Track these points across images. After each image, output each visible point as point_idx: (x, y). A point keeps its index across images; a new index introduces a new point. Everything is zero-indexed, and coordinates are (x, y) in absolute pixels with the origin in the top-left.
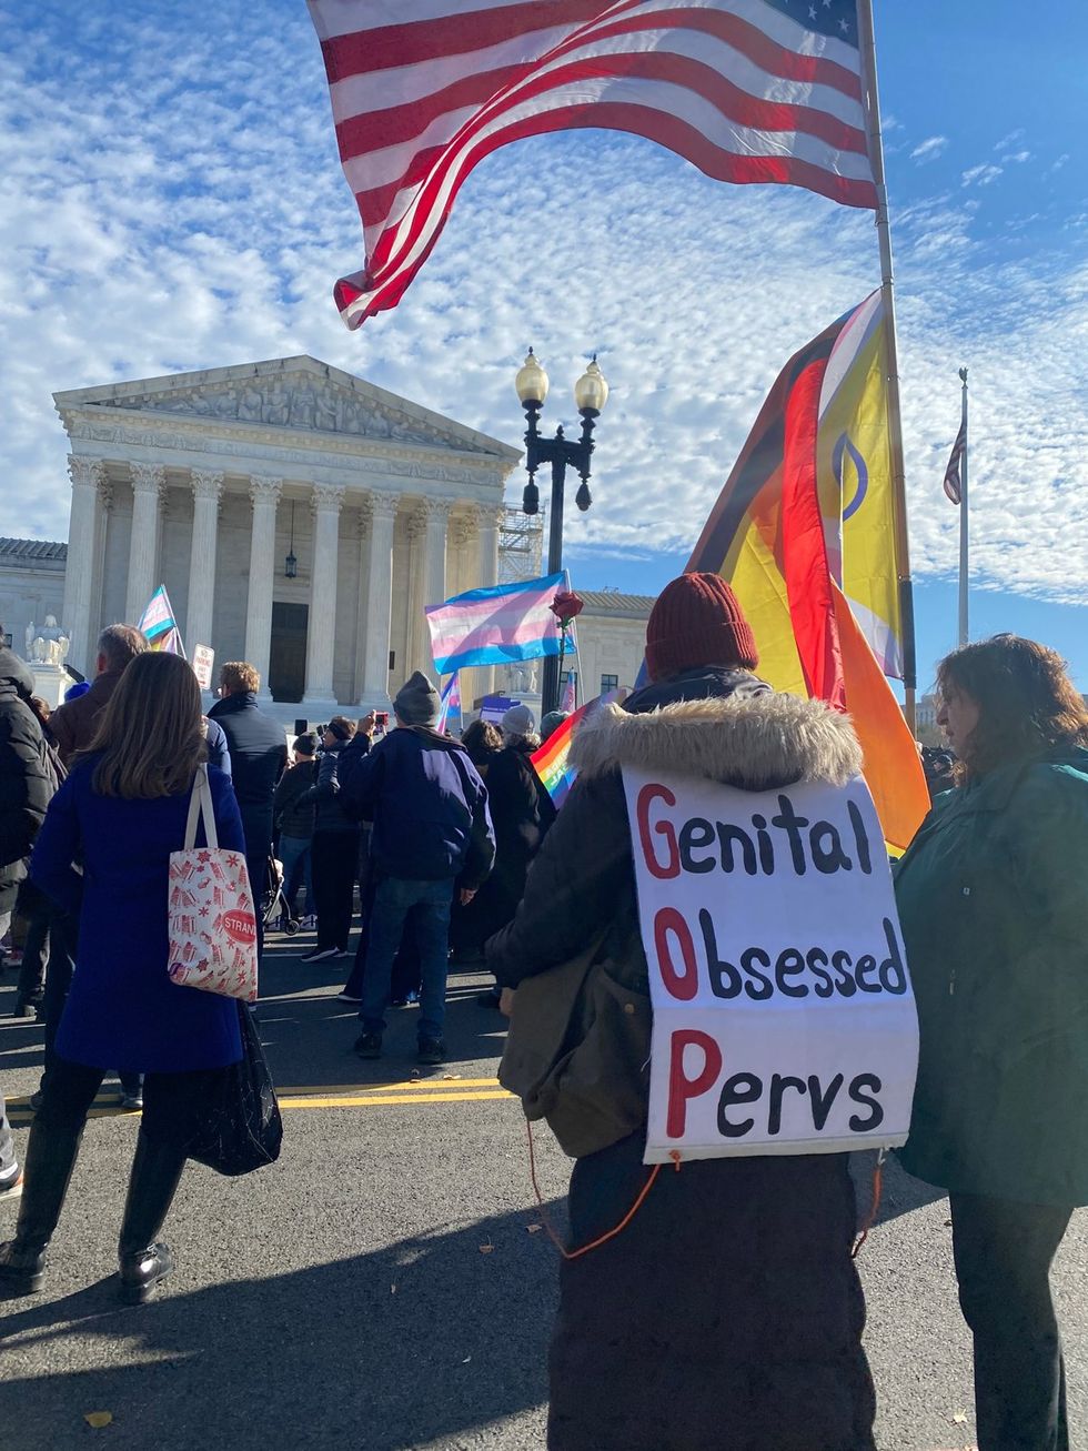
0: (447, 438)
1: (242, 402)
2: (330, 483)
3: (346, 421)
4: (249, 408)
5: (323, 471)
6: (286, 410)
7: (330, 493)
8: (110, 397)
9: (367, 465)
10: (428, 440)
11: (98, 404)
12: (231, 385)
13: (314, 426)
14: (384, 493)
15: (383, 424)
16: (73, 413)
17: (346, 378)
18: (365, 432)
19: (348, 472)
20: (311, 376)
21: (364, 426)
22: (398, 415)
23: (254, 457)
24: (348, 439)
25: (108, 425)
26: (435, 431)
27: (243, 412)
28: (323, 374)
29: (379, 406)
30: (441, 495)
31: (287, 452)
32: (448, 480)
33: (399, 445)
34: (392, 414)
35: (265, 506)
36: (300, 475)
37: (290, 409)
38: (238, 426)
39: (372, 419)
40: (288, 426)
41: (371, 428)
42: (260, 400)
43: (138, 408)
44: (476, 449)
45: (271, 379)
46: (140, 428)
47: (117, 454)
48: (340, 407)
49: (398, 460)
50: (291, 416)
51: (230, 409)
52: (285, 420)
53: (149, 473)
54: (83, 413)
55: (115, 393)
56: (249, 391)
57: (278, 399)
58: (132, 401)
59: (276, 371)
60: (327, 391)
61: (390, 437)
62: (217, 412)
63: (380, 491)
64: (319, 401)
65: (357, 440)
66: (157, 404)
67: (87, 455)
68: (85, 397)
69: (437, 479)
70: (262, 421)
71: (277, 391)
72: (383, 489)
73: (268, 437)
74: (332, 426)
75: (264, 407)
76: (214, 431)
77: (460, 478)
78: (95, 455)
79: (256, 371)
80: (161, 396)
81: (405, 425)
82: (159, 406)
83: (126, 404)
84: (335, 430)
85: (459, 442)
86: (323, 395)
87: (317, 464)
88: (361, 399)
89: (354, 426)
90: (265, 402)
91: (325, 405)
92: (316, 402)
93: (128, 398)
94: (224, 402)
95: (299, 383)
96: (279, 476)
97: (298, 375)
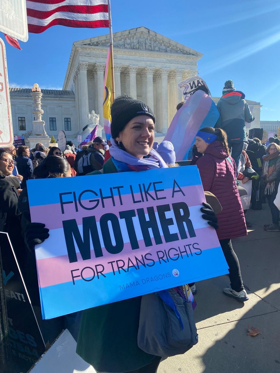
0: (182, 51)
1: (126, 43)
2: (151, 66)
3: (155, 47)
4: (128, 44)
5: (148, 63)
6: (138, 44)
7: (151, 70)
8: (89, 43)
9: (160, 60)
10: (177, 52)
11: (86, 45)
12: (122, 37)
13: (146, 49)
14: (166, 69)
15: (164, 48)
16: (79, 48)
17: (154, 34)
18: (159, 50)
19: (156, 63)
20: (144, 33)
21: (159, 48)
22: (168, 45)
23: (129, 60)
24: (155, 53)
25: (88, 51)
26: (178, 49)
27: (126, 46)
28: (148, 33)
29: (163, 42)
30: (181, 69)
31: (138, 58)
32: (182, 64)
33: (169, 54)
34: (166, 44)
35: (134, 75)
36: (142, 65)
37: (139, 44)
38: (125, 50)
39: (161, 46)
40: (139, 49)
41: (161, 49)
42: (130, 42)
43: (97, 46)
44: (190, 54)
45: (133, 35)
46: (98, 52)
47: (92, 61)
48: (152, 43)
49: (168, 58)
50: (140, 46)
51: (122, 45)
52: (138, 48)
53: (101, 66)
54: (82, 48)
55: (91, 41)
56: (127, 39)
57: (135, 41)
58: (95, 43)
59: (135, 32)
60: (149, 38)
61: (166, 51)
62: (119, 46)
63: (164, 68)
64: (146, 41)
65: (158, 53)
66: (102, 44)
67: (84, 61)
68: (83, 42)
69: (179, 64)
70: (131, 48)
71: (135, 39)
72: (165, 68)
73: (134, 53)
74: (151, 49)
75: (132, 44)
76: (119, 52)
77: (185, 63)
78: (87, 61)
79: (129, 32)
80: (103, 42)
81: (170, 48)
82: (103, 45)
83: (93, 45)
84: (151, 50)
85: (185, 52)
86: (147, 39)
87: (147, 61)
88: (158, 40)
89: (157, 49)
90: (132, 42)
91: (148, 42)
92: (145, 42)
93: (94, 43)
94: (121, 43)
95: (141, 35)
96: (137, 65)
97: (140, 33)
